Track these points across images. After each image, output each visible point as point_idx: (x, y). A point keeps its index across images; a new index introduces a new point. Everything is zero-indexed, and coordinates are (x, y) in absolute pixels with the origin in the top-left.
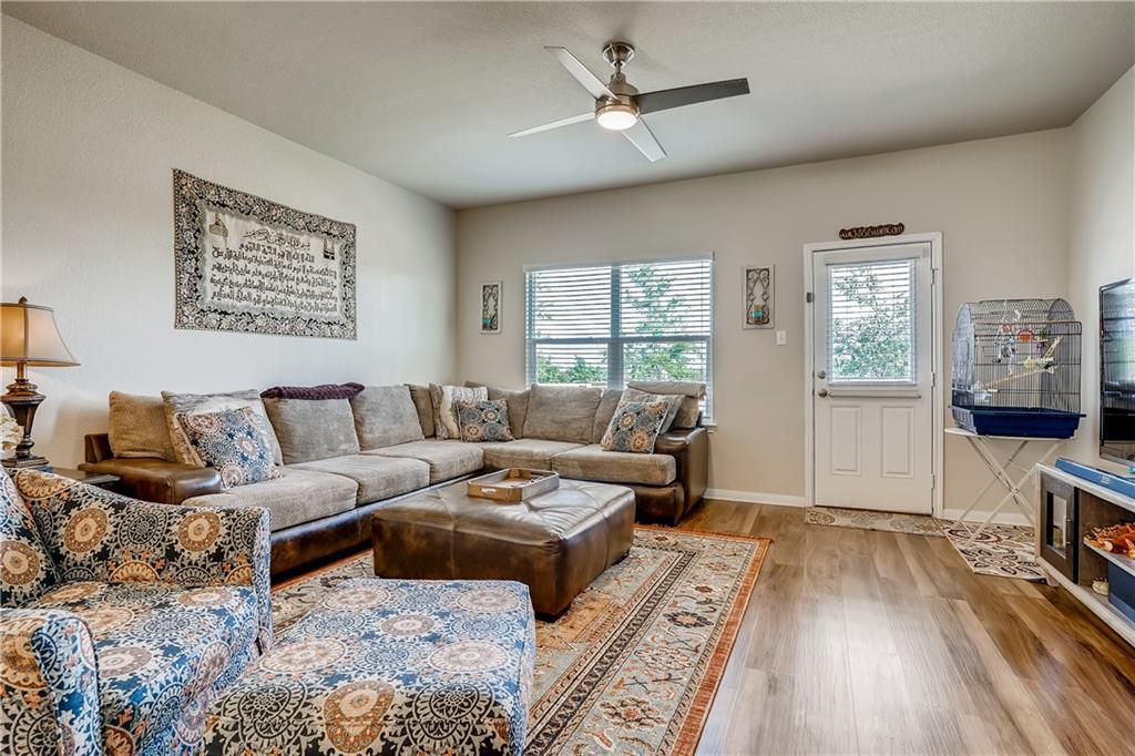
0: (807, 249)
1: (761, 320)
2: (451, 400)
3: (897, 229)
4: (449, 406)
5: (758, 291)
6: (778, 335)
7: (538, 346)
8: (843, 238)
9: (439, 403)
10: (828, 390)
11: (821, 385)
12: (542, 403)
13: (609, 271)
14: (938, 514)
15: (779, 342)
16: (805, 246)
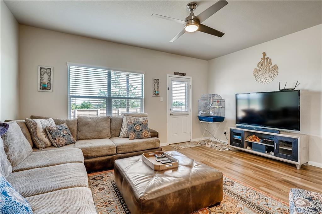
0: (168, 76)
1: (156, 94)
2: (41, 127)
3: (184, 75)
4: (42, 130)
5: (156, 85)
6: (161, 99)
7: (72, 99)
8: (175, 75)
9: (35, 129)
10: (172, 113)
11: (171, 112)
12: (86, 124)
13: (107, 72)
14: (191, 141)
15: (161, 101)
16: (167, 75)
